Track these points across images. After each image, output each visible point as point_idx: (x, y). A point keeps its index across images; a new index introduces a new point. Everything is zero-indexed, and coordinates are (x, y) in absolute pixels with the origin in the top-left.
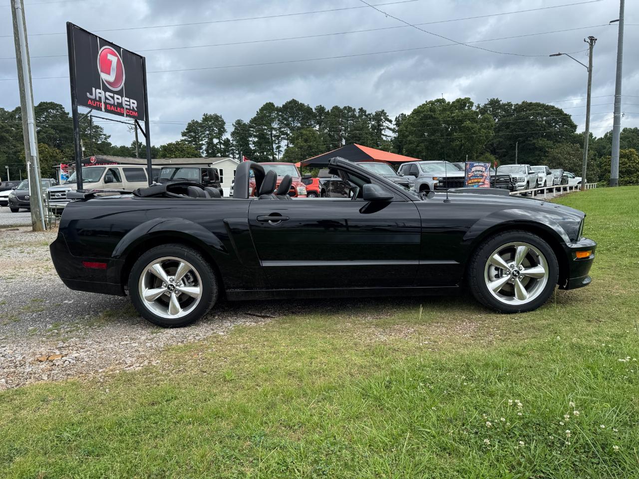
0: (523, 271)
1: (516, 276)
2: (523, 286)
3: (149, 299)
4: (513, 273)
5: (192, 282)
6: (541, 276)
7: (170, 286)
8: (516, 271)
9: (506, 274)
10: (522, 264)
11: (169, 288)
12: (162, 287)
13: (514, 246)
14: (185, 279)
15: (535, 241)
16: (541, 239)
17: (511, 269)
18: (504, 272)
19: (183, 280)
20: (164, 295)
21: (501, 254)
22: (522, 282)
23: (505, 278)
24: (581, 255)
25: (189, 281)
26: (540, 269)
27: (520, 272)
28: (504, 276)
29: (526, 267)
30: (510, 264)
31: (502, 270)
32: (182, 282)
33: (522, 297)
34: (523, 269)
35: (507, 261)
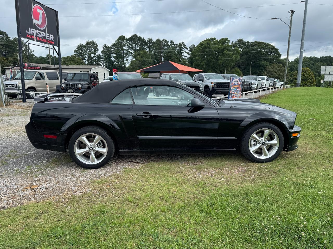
0: (267, 142)
1: (263, 145)
2: (266, 149)
3: (79, 154)
4: (262, 143)
5: (102, 146)
6: (275, 145)
7: (90, 148)
8: (264, 142)
10: (267, 139)
11: (90, 149)
12: (86, 148)
13: (263, 130)
14: (98, 145)
15: (274, 128)
16: (277, 127)
17: (261, 141)
18: (258, 143)
19: (97, 145)
20: (87, 152)
21: (257, 134)
23: (258, 146)
24: (294, 135)
25: (100, 145)
26: (275, 142)
28: (257, 144)
29: (269, 140)
30: (261, 139)
31: (257, 142)
32: (96, 146)
33: (266, 155)
34: (267, 141)
35: (259, 137)
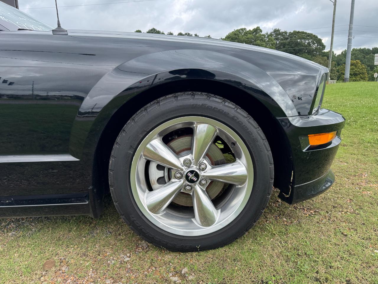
0: (211, 172)
1: (192, 181)
2: (210, 197)
6: (241, 179)
8: (192, 172)
9: (176, 178)
10: (207, 155)
13: (192, 123)
15: (226, 115)
16: (239, 111)
17: (184, 169)
18: (173, 173)
21: (167, 139)
22: (207, 192)
23: (175, 185)
24: (315, 140)
26: (238, 168)
27: (202, 174)
28: (173, 180)
29: (216, 164)
30: (182, 159)
31: (169, 170)
33: (207, 220)
34: (209, 167)
35: (177, 153)
